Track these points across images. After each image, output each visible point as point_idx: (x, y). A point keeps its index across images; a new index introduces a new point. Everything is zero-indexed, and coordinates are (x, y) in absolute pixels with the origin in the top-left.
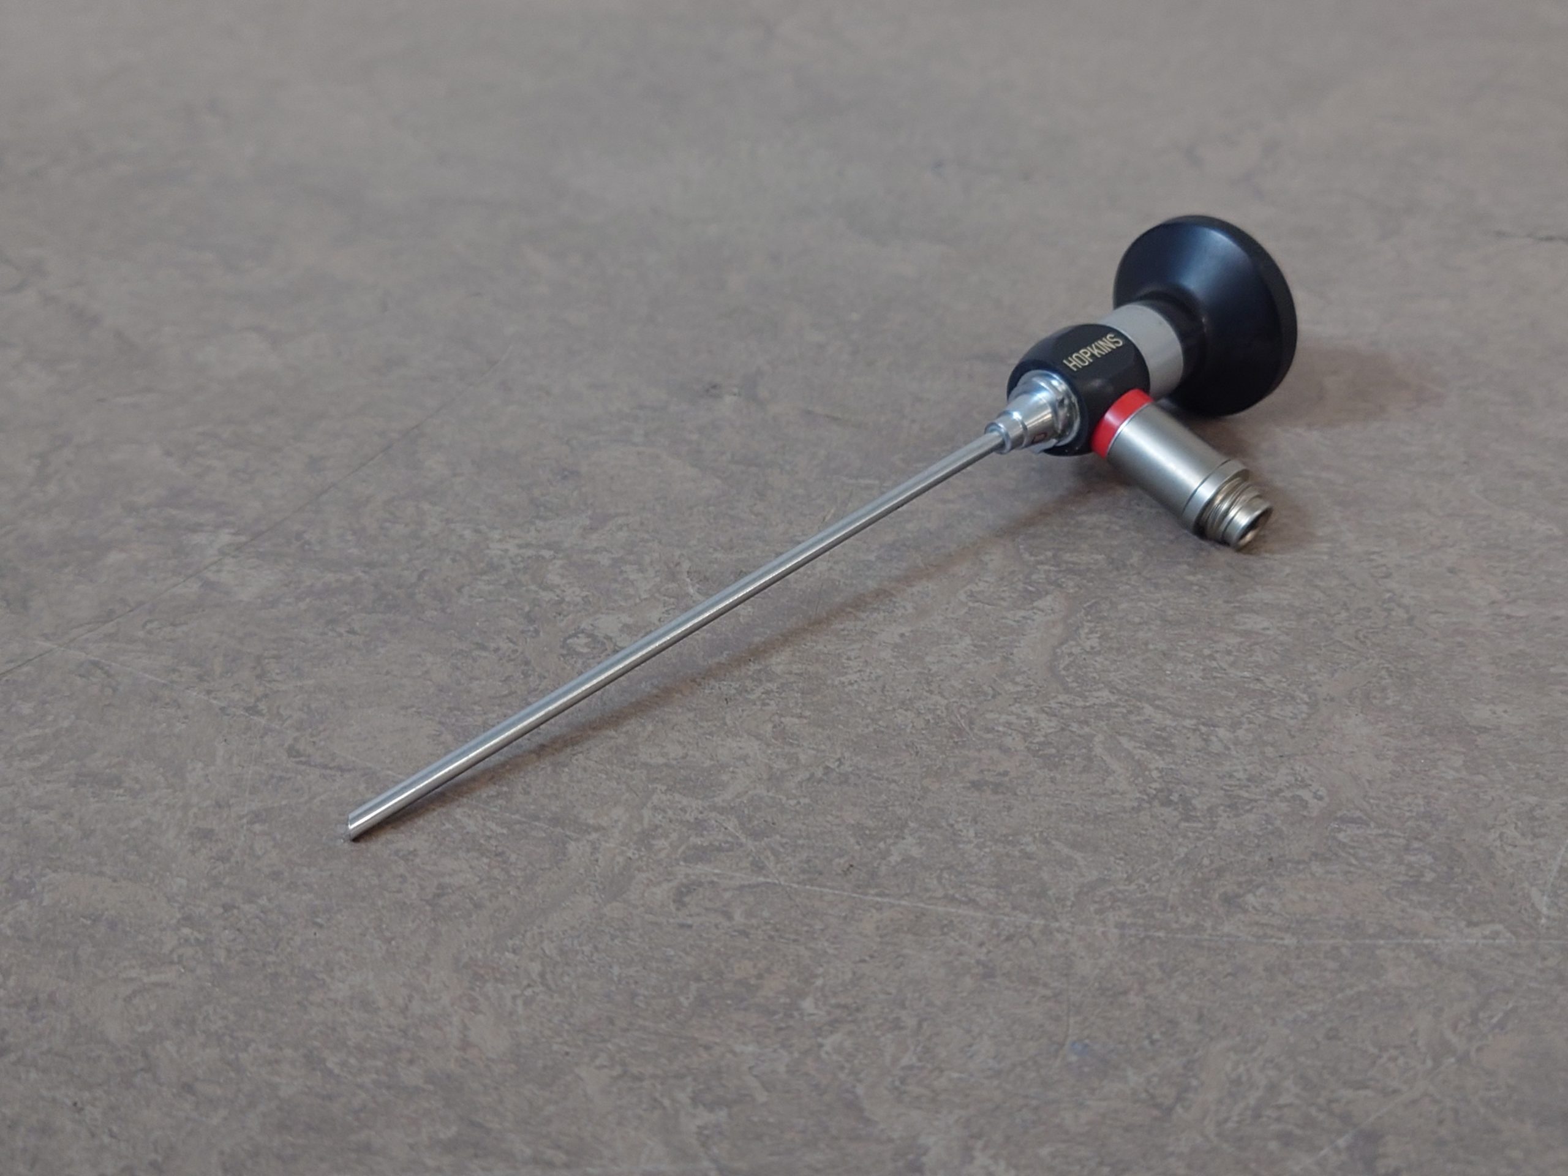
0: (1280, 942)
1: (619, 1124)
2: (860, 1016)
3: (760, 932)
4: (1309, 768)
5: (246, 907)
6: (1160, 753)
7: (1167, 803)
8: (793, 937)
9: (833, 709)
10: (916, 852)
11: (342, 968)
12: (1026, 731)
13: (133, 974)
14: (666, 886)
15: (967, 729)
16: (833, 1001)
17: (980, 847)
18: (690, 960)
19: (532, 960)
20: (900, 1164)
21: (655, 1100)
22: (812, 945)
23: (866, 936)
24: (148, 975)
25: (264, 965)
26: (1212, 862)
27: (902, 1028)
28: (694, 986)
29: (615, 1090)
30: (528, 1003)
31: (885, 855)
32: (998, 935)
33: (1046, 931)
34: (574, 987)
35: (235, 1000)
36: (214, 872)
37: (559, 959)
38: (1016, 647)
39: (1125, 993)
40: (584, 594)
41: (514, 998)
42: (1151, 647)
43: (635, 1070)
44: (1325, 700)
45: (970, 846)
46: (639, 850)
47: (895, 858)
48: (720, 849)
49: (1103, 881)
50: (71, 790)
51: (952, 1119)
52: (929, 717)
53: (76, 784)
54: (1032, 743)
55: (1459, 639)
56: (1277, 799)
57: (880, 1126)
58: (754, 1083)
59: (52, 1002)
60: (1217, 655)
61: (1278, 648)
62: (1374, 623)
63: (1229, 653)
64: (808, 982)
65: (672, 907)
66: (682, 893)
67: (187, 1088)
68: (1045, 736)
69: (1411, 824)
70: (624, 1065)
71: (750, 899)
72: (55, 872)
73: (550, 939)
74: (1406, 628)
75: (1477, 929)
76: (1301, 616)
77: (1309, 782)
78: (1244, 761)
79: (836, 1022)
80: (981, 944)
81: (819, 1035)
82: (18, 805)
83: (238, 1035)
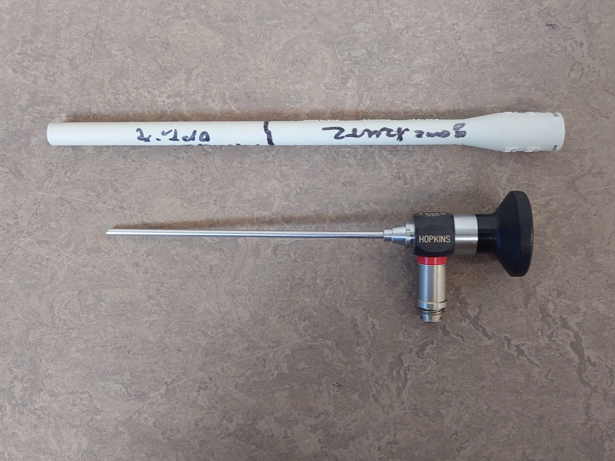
1: (284, 331)
2: (332, 282)
3: (299, 259)
4: (438, 151)
5: (162, 288)
6: (395, 155)
7: (399, 178)
8: (309, 259)
9: (295, 159)
11: (198, 302)
12: (355, 155)
13: (146, 319)
14: (270, 249)
15: (337, 157)
16: (324, 278)
17: (350, 211)
18: (284, 274)
19: (244, 286)
20: (352, 325)
21: (290, 322)
22: (314, 260)
23: (327, 254)
24: (150, 319)
25: (177, 307)
26: (414, 200)
27: (343, 283)
28: (288, 283)
29: (280, 321)
30: (249, 301)
31: (325, 220)
32: (361, 244)
34: (258, 292)
35: (176, 320)
36: (147, 278)
37: (251, 283)
38: (345, 111)
41: (245, 299)
42: (387, 100)
43: (282, 314)
44: (441, 115)
45: (348, 211)
47: (328, 221)
50: (89, 257)
51: (361, 309)
52: (325, 155)
53: (89, 254)
54: (357, 160)
55: (482, 71)
56: (429, 168)
57: (345, 315)
58: (312, 310)
59: (131, 334)
60: (407, 100)
61: (426, 91)
62: (456, 69)
63: (411, 97)
64: (316, 274)
65: (274, 256)
66: (275, 250)
67: (179, 350)
68: (361, 156)
69: (467, 169)
70: (279, 313)
71: (293, 248)
72: (104, 290)
73: (246, 277)
74: (466, 68)
75: (484, 209)
76: (432, 71)
77: (438, 158)
78: (419, 153)
79: (326, 286)
80: (357, 249)
81: (323, 291)
82: (78, 267)
83: (182, 331)
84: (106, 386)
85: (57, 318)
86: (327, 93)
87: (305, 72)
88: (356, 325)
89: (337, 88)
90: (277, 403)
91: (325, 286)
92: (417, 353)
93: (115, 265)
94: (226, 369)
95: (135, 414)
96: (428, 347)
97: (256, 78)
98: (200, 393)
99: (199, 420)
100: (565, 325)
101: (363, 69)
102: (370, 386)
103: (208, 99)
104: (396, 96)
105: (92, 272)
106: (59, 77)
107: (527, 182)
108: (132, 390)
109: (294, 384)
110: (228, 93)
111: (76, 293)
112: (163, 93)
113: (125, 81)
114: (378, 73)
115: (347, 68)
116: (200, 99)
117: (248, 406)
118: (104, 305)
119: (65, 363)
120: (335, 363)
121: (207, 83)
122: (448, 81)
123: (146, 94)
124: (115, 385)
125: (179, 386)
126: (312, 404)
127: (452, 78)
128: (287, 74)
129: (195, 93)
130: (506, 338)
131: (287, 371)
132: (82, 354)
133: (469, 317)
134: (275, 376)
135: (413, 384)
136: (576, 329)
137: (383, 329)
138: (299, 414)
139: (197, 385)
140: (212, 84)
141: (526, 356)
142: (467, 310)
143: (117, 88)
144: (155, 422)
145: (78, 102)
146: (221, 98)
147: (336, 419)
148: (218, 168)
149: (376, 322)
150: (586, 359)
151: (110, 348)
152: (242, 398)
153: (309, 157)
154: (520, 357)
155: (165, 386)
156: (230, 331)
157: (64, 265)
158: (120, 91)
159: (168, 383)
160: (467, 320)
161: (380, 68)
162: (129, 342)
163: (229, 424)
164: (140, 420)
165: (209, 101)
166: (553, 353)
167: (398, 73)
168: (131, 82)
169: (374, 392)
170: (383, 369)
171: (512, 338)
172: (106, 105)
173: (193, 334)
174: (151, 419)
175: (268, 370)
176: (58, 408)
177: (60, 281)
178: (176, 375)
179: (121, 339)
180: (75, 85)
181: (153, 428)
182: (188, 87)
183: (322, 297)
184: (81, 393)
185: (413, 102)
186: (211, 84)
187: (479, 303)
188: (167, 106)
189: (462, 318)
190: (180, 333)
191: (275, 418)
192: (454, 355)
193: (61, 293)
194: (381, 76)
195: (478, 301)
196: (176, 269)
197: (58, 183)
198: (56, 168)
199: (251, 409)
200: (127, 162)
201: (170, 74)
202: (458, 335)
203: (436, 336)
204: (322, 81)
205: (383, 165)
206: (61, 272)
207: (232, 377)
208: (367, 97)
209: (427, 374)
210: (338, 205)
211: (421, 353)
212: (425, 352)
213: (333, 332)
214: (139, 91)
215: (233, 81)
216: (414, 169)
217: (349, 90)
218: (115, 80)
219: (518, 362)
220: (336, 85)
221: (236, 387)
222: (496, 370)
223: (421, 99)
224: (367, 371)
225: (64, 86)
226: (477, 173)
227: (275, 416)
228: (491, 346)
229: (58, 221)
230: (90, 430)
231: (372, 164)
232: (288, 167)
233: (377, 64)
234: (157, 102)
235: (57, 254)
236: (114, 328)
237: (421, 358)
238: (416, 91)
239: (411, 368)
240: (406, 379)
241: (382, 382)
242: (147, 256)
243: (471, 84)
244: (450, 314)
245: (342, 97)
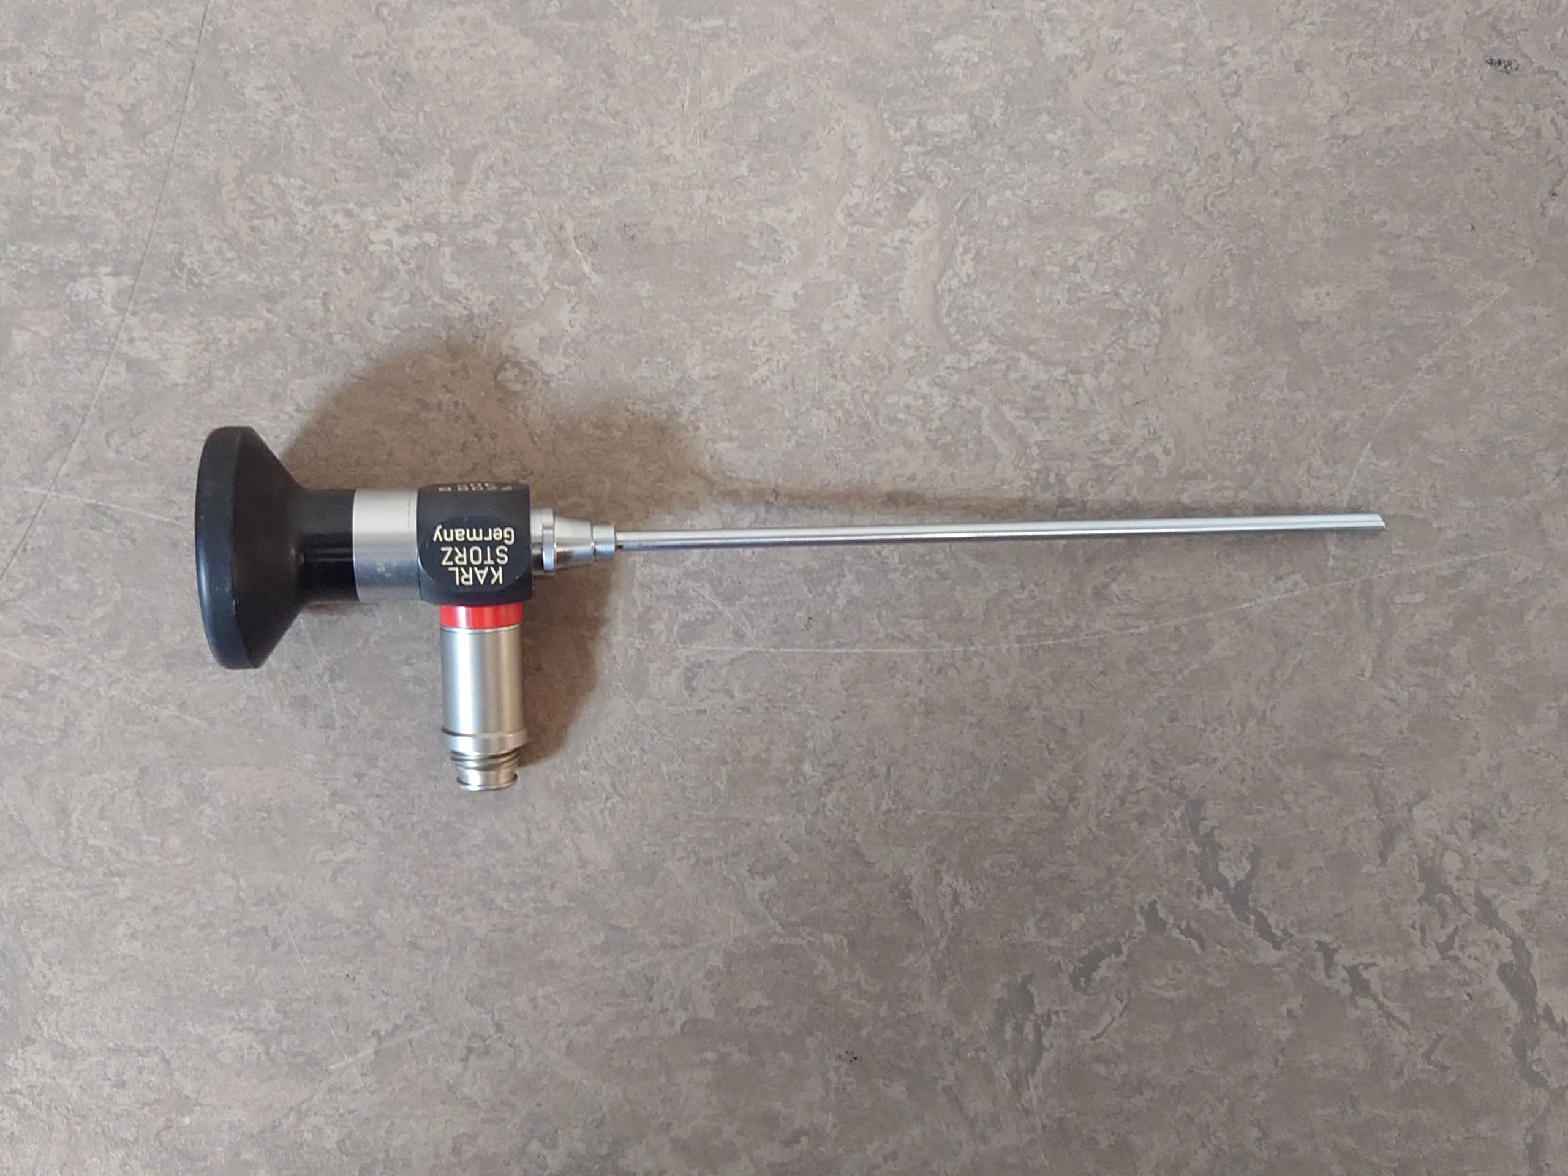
0: (1136, 631)
1: (707, 903)
2: (846, 771)
3: (757, 705)
4: (1160, 414)
5: (373, 772)
6: (1038, 421)
8: (782, 704)
9: (756, 421)
10: (856, 591)
11: (470, 814)
12: (924, 415)
13: (324, 855)
14: (675, 673)
15: (874, 423)
16: (824, 761)
17: (905, 573)
18: (714, 745)
19: (601, 774)
20: (896, 893)
21: (725, 877)
22: (798, 710)
23: (835, 692)
24: (335, 854)
25: (413, 826)
27: (876, 777)
28: (724, 770)
29: (695, 875)
30: (612, 815)
31: (833, 599)
32: (932, 669)
33: (966, 658)
34: (640, 791)
35: (408, 863)
36: (331, 741)
37: (620, 767)
38: (901, 289)
39: (1027, 708)
40: (489, 298)
41: (602, 811)
42: (1021, 263)
43: (704, 856)
44: (1175, 312)
45: (897, 574)
46: (643, 638)
47: (841, 601)
48: (705, 623)
49: (1004, 592)
50: (170, 676)
51: (923, 850)
52: (839, 414)
53: (169, 668)
54: (930, 431)
55: (1297, 187)
56: (1134, 461)
57: (877, 866)
58: (787, 848)
59: (282, 895)
60: (1080, 264)
61: (1134, 240)
62: (1222, 179)
63: (1090, 257)
64: (803, 747)
65: (686, 694)
66: (690, 678)
67: (413, 945)
68: (941, 419)
69: (1239, 469)
70: (695, 853)
71: (742, 673)
72: (210, 769)
73: (607, 749)
74: (1249, 180)
75: (1281, 583)
76: (1155, 183)
77: (1160, 433)
78: (1107, 416)
79: (830, 781)
80: (920, 682)
81: (821, 795)
82: (138, 702)
83: (425, 893)
84: (210, 1036)
85: (75, 843)
86: (852, 236)
87: (794, 171)
88: (906, 895)
89: (881, 221)
90: (682, 1100)
91: (826, 783)
92: (1074, 980)
93: (242, 702)
94: (541, 1002)
95: (287, 1116)
96: (1105, 963)
97: (654, 185)
98: (470, 1063)
99: (464, 1139)
100: (1488, 915)
101: (958, 169)
102: (940, 1065)
103: (515, 242)
104: (1048, 252)
105: (176, 717)
106: (93, 160)
107: (1405, 511)
108: (282, 1050)
109: (728, 1049)
110: (572, 224)
111: (131, 776)
112: (389, 218)
113: (281, 181)
114: (1001, 182)
115: (912, 165)
116: (492, 240)
117: (601, 1107)
118: (208, 811)
119: (96, 970)
120: (846, 996)
121: (514, 194)
122: (1198, 213)
123: (339, 219)
124: (236, 1034)
125: (410, 1042)
126: (778, 1105)
127: (1209, 205)
128: (742, 177)
129: (478, 221)
130: (1322, 946)
131: (710, 1015)
132: (144, 946)
133: (1223, 883)
134: (678, 1027)
135: (1058, 1063)
136: (1518, 929)
137: (982, 908)
138: (740, 1133)
139: (461, 1043)
140: (527, 197)
141: (1374, 998)
142: (1217, 865)
143: (259, 201)
144: (343, 1140)
145: (146, 237)
146: (553, 239)
147: (840, 1150)
148: (536, 439)
149: (964, 888)
150: (1540, 1011)
151: (223, 932)
152: (585, 1082)
153: (796, 418)
154: (1357, 998)
155: (374, 1041)
156: (557, 899)
157: (98, 694)
158: (266, 207)
159: (383, 1033)
160: (1216, 891)
161: (1007, 170)
162: (276, 918)
163: (545, 1152)
164: (303, 1132)
165: (516, 245)
166: (1449, 993)
167: (1057, 187)
168: (299, 182)
169: (950, 1079)
170: (976, 1018)
171: (1340, 947)
172: (225, 245)
173: (454, 902)
174: (333, 1132)
175: (659, 1008)
176: (75, 1093)
177: (87, 740)
178: (404, 1013)
179: (253, 909)
180: (138, 185)
181: (338, 1154)
182: (458, 203)
183: (816, 812)
184: (139, 1053)
185: (1096, 271)
186: (524, 198)
187: (1253, 845)
188: (398, 254)
189: (1204, 887)
190: (418, 898)
191: (674, 1141)
192: (1177, 988)
193: (90, 773)
194: (1008, 193)
195: (1250, 840)
196: (410, 720)
197: (86, 466)
198: (80, 420)
199: (608, 1115)
200: (281, 410)
201: (408, 165)
202: (1188, 932)
203: (1127, 934)
204: (839, 200)
205: (1003, 447)
206: (90, 715)
207: (560, 1025)
208: (966, 251)
209: (1099, 1036)
210: (871, 557)
211: (1083, 979)
212: (1096, 976)
213: (844, 912)
214: (320, 208)
215: (586, 192)
216: (1089, 464)
217: (916, 230)
218: (251, 177)
219: (1353, 1013)
220: (878, 213)
221: (570, 1050)
222: (1289, 1032)
223: (1119, 262)
224: (933, 1021)
225: (107, 187)
226: (1267, 480)
227: (673, 1134)
228: (1279, 965)
229: (83, 571)
230: (164, 1155)
231: (970, 445)
232: (736, 444)
233: (997, 157)
234: (372, 243)
235: (80, 665)
236: (235, 877)
237: (1085, 992)
238: (1107, 239)
239: (1054, 1018)
240: (1039, 1049)
241: (973, 1053)
242: (332, 680)
243: (1262, 224)
244: (1171, 873)
245: (896, 249)
